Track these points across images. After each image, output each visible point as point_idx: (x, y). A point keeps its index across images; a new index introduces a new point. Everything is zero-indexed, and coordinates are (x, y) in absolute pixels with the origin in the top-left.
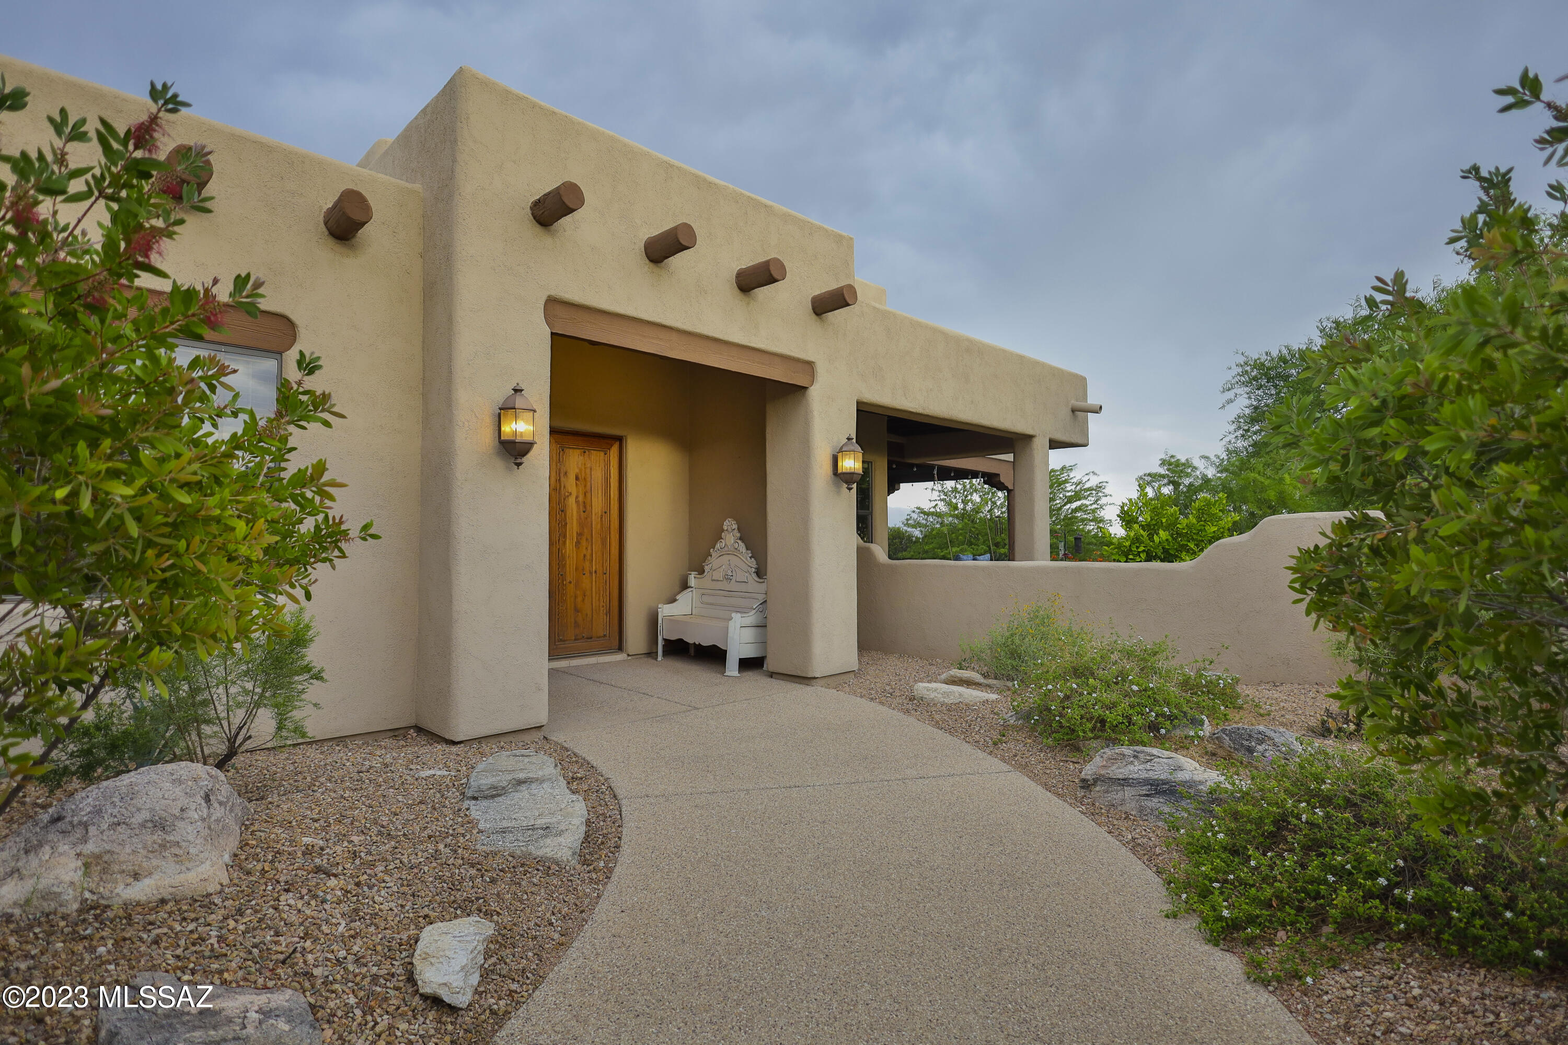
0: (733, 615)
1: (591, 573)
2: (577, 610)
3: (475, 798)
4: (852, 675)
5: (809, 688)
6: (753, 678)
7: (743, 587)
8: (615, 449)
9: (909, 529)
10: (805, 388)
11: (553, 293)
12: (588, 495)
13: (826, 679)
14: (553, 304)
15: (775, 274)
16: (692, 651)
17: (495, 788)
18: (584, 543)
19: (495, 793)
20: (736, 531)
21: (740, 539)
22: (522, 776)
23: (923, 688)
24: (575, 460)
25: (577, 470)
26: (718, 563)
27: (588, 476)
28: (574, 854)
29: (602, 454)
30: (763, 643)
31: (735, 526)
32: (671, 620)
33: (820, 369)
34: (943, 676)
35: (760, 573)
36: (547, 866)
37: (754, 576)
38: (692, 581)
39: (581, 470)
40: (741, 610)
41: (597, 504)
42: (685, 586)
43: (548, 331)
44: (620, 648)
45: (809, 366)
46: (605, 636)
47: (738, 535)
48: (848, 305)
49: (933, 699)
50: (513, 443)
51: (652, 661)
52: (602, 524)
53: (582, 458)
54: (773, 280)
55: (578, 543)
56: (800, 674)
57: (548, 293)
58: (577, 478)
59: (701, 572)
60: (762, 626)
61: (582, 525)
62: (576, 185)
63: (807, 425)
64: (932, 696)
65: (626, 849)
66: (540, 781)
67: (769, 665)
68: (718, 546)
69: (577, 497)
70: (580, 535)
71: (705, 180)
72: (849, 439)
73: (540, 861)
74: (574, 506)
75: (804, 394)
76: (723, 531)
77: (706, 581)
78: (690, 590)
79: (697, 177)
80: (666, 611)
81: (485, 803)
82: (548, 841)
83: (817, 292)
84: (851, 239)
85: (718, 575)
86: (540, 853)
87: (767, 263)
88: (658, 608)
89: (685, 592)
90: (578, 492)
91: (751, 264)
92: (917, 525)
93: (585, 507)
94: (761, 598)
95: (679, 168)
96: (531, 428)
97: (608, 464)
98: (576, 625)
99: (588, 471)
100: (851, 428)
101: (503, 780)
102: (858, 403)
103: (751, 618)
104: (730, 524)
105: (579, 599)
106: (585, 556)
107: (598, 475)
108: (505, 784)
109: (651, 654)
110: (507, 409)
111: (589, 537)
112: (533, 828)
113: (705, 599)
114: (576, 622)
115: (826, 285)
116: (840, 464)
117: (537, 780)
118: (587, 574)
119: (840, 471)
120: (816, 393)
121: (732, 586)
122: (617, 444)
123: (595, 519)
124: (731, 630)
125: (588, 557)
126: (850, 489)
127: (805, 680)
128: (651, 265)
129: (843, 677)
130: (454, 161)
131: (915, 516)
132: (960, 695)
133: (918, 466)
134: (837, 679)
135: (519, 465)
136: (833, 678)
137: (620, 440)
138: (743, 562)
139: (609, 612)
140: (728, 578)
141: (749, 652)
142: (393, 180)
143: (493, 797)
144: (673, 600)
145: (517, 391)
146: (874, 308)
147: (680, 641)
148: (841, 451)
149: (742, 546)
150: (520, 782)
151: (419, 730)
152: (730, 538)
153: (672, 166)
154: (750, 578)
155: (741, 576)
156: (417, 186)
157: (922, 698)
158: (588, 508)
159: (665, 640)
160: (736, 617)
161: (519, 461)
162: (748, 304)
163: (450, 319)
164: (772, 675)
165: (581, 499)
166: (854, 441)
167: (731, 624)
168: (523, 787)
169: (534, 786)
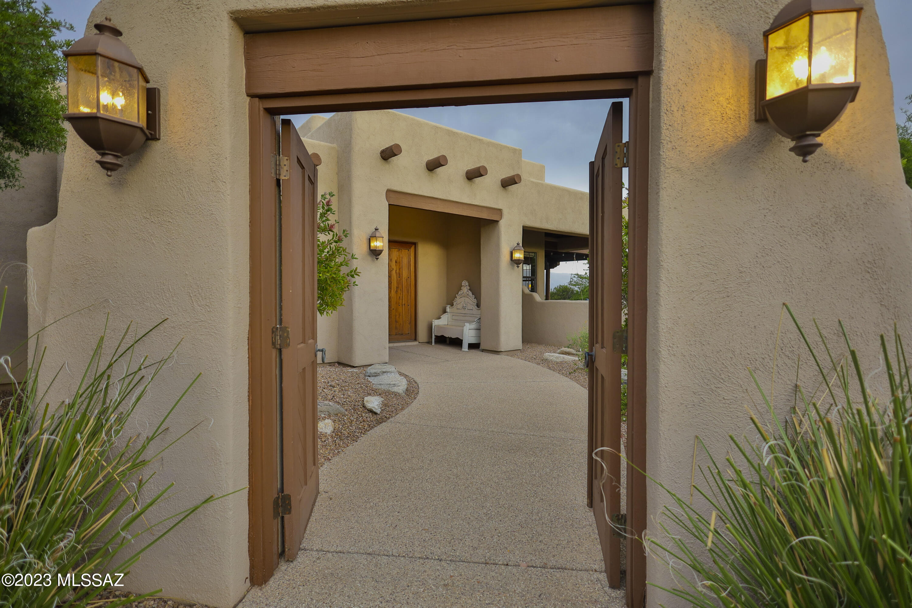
0: (466, 324)
1: (402, 305)
2: (396, 322)
3: (369, 376)
4: (519, 351)
5: (498, 356)
6: (475, 353)
7: (471, 312)
8: (413, 248)
9: (572, 287)
10: (498, 221)
11: (389, 188)
12: (401, 270)
13: (506, 352)
14: (390, 192)
15: (482, 173)
16: (448, 342)
17: (376, 373)
18: (399, 291)
19: (376, 375)
20: (468, 286)
21: (470, 290)
22: (384, 370)
23: (547, 355)
24: (395, 253)
25: (396, 258)
26: (460, 301)
27: (401, 261)
28: (404, 392)
29: (407, 251)
30: (479, 336)
31: (467, 284)
32: (439, 327)
33: (505, 212)
34: (559, 351)
35: (478, 305)
36: (396, 394)
37: (476, 307)
38: (448, 309)
39: (397, 258)
40: (470, 322)
41: (405, 274)
42: (445, 312)
43: (387, 204)
44: (415, 339)
45: (499, 212)
46: (409, 333)
47: (469, 288)
48: (517, 183)
49: (551, 360)
50: (375, 250)
51: (429, 345)
52: (407, 283)
53: (398, 253)
54: (481, 175)
55: (397, 291)
56: (495, 350)
57: (387, 188)
58: (396, 262)
59: (452, 305)
60: (478, 329)
61: (398, 283)
62: (398, 145)
63: (499, 238)
64: (551, 358)
65: (420, 394)
66: (391, 372)
67: (482, 347)
68: (460, 293)
69: (396, 271)
70: (397, 288)
71: (452, 132)
72: (518, 244)
73: (393, 392)
74: (395, 275)
75: (497, 224)
76: (462, 286)
77: (454, 309)
78: (447, 313)
79: (448, 130)
80: (436, 323)
81: (373, 378)
82: (395, 388)
83: (504, 177)
84: (521, 150)
85: (460, 306)
86: (393, 390)
87: (479, 168)
88: (432, 321)
89: (445, 314)
90: (396, 268)
91: (473, 167)
92: (576, 284)
93: (399, 275)
94: (479, 316)
95: (440, 128)
96: (382, 244)
97: (409, 256)
98: (396, 328)
99: (401, 259)
100: (519, 239)
101: (378, 371)
102: (523, 227)
103: (473, 326)
104: (465, 283)
105: (397, 317)
106: (400, 297)
107: (405, 261)
108: (379, 372)
109: (429, 342)
110: (372, 237)
111: (401, 289)
112: (390, 384)
113: (454, 317)
114: (396, 327)
115: (507, 174)
116: (513, 255)
117: (390, 372)
118: (401, 306)
119: (513, 259)
120: (503, 223)
121: (466, 311)
122: (414, 246)
123: (404, 280)
124: (465, 330)
125: (401, 298)
126: (518, 267)
127: (497, 352)
128: (429, 172)
129: (515, 352)
130: (351, 137)
131: (575, 279)
132: (563, 358)
133: (565, 253)
134: (512, 352)
135: (377, 259)
136: (510, 352)
137: (415, 244)
138: (471, 301)
139: (410, 323)
140: (464, 308)
141: (473, 341)
142: (326, 144)
143: (375, 376)
144: (439, 318)
145: (376, 229)
146: (532, 182)
147: (442, 336)
148: (514, 250)
149: (470, 293)
150: (384, 372)
151: (340, 363)
152: (465, 289)
153: (437, 127)
154: (474, 309)
155: (470, 307)
156: (335, 145)
157: (547, 360)
158: (401, 275)
159: (436, 336)
160: (467, 325)
161: (377, 257)
162: (471, 185)
163: (350, 201)
164: (483, 351)
165: (398, 271)
166: (521, 245)
167: (465, 328)
168: (385, 374)
169: (388, 374)
